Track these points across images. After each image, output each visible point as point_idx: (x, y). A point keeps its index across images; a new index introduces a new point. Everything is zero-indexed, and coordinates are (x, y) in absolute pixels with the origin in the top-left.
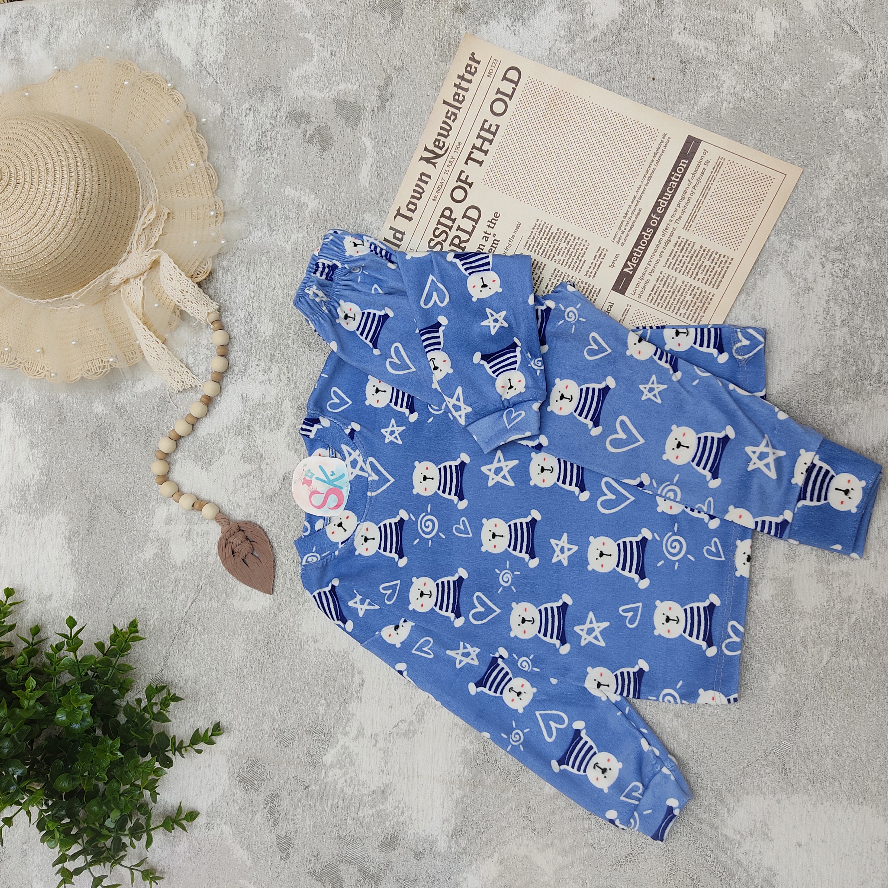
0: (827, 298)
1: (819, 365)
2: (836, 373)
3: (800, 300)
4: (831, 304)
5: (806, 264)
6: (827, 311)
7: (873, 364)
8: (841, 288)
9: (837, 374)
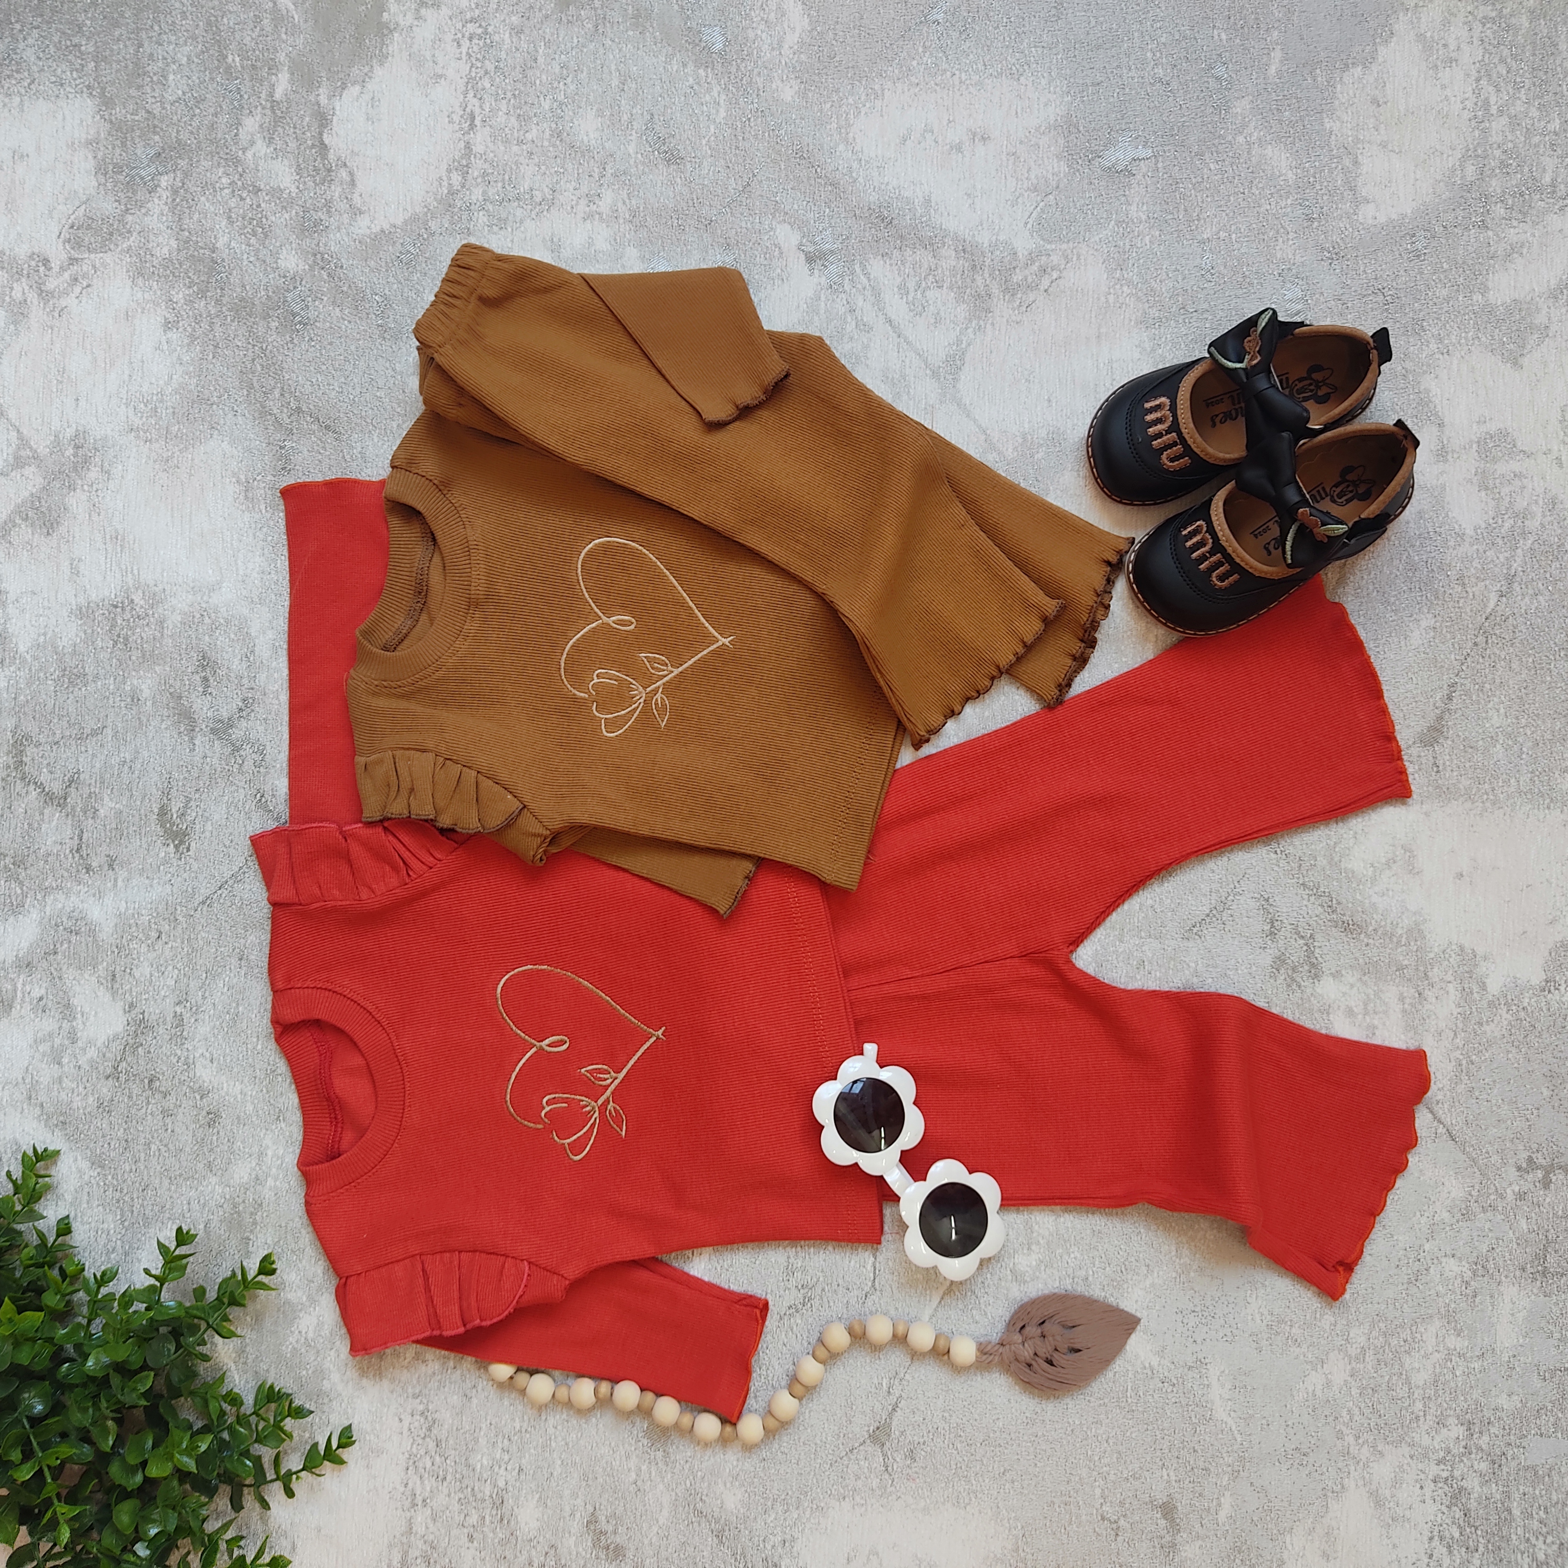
0: (1476, 74)
1: (1471, 171)
2: (1494, 183)
3: (1439, 75)
4: (1483, 82)
5: (1446, 23)
6: (1477, 92)
7: (1544, 170)
8: (1496, 60)
9: (1495, 185)
